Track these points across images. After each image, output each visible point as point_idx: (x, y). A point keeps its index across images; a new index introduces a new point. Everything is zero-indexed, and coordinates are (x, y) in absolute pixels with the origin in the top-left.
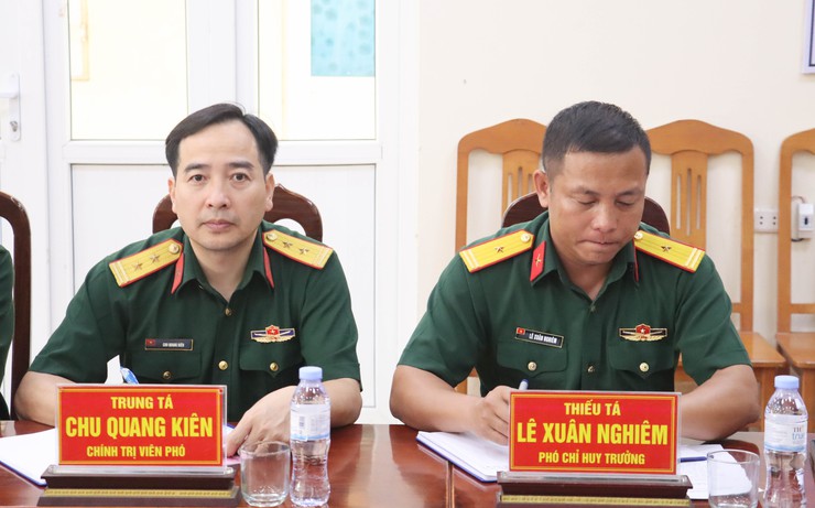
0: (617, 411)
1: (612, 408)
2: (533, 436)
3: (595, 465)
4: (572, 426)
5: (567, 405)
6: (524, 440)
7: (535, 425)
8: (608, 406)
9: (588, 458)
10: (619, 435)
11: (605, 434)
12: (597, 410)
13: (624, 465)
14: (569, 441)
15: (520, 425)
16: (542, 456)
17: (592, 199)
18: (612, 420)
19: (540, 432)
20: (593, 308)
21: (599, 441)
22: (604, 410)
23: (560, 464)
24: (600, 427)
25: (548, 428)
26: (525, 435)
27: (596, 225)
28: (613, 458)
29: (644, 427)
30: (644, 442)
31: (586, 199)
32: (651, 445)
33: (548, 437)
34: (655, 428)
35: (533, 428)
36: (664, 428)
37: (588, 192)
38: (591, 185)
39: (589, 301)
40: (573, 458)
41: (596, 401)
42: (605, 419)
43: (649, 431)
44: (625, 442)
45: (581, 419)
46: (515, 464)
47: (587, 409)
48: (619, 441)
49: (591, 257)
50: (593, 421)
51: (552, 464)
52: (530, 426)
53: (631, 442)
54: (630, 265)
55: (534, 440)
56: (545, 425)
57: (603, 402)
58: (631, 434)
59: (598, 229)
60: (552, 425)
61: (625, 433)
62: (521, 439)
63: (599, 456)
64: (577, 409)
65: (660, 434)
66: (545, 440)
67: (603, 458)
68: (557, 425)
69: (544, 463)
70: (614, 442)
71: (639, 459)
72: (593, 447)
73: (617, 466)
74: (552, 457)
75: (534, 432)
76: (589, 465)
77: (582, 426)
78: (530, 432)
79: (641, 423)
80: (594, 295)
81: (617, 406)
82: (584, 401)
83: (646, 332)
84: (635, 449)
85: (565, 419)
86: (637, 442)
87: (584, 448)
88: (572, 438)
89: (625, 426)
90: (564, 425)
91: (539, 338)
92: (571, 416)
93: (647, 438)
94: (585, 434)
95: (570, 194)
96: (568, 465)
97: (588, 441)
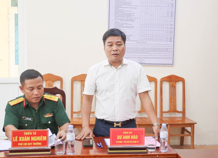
0: (35, 134)
1: (34, 133)
2: (17, 140)
3: (31, 145)
4: (26, 137)
5: (24, 133)
6: (15, 141)
7: (17, 137)
8: (33, 133)
9: (29, 144)
10: (36, 139)
11: (33, 139)
12: (31, 134)
13: (37, 145)
14: (25, 140)
15: (14, 138)
16: (19, 144)
17: (32, 89)
18: (34, 136)
19: (18, 139)
20: (37, 112)
21: (32, 140)
22: (32, 133)
23: (23, 145)
24: (32, 137)
25: (20, 138)
26: (15, 140)
27: (34, 94)
28: (34, 144)
29: (41, 137)
30: (41, 140)
31: (31, 89)
32: (43, 141)
33: (20, 140)
34: (44, 137)
35: (17, 138)
36: (46, 137)
37: (31, 87)
38: (31, 86)
39: (36, 110)
40: (26, 144)
41: (31, 132)
42: (33, 135)
43: (42, 138)
44: (37, 140)
45: (27, 136)
46: (13, 146)
47: (29, 133)
48: (36, 140)
49: (35, 102)
50: (30, 136)
51: (21, 146)
52: (16, 138)
53: (38, 140)
54: (44, 102)
55: (17, 141)
56: (20, 137)
57: (32, 132)
58: (38, 138)
59: (35, 95)
60: (21, 137)
61: (37, 138)
62: (14, 141)
63: (31, 144)
64: (26, 134)
65: (45, 138)
66: (19, 141)
67: (32, 144)
68: (22, 137)
69: (19, 146)
70: (35, 140)
71: (40, 144)
72: (30, 141)
73: (35, 145)
74: (21, 144)
75: (17, 139)
76: (29, 146)
77: (28, 137)
78: (16, 139)
79: (40, 136)
80: (37, 109)
81: (35, 133)
82: (28, 132)
83: (49, 115)
84: (39, 142)
85: (24, 136)
86: (40, 140)
87: (28, 142)
88: (26, 140)
89: (37, 137)
90: (24, 137)
91: (28, 119)
92: (25, 135)
93: (42, 139)
94: (28, 139)
95: (28, 89)
96: (25, 146)
97: (29, 140)
